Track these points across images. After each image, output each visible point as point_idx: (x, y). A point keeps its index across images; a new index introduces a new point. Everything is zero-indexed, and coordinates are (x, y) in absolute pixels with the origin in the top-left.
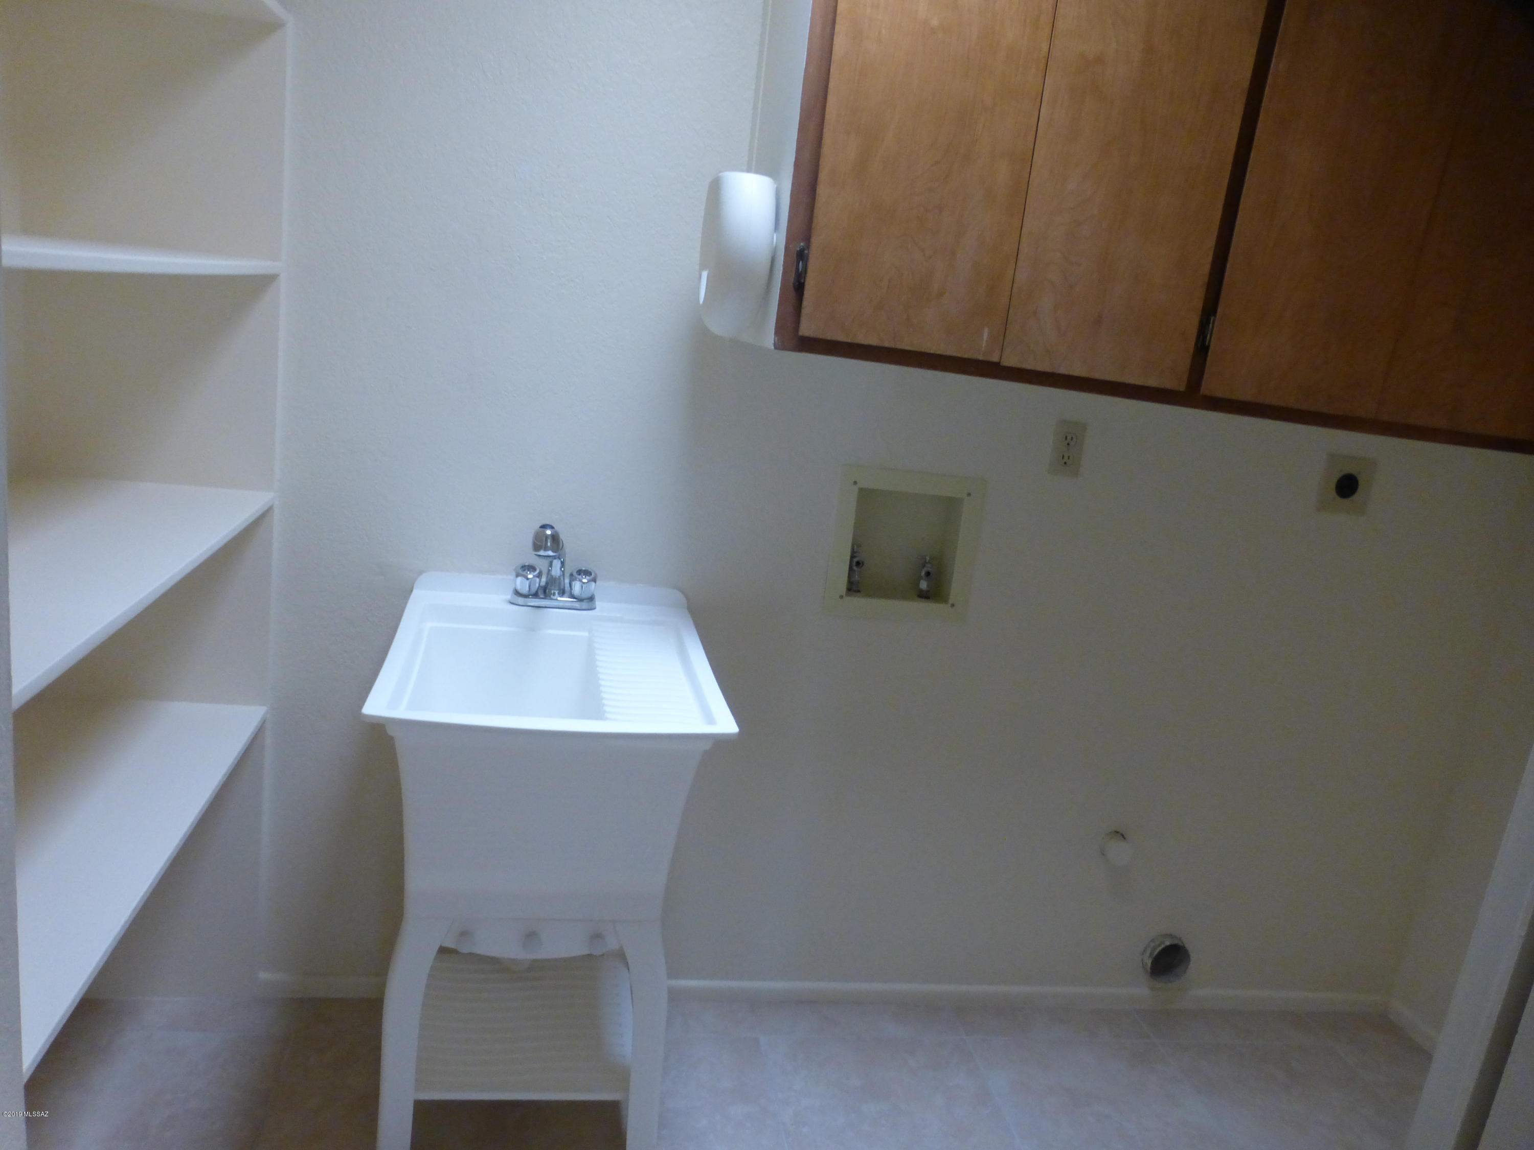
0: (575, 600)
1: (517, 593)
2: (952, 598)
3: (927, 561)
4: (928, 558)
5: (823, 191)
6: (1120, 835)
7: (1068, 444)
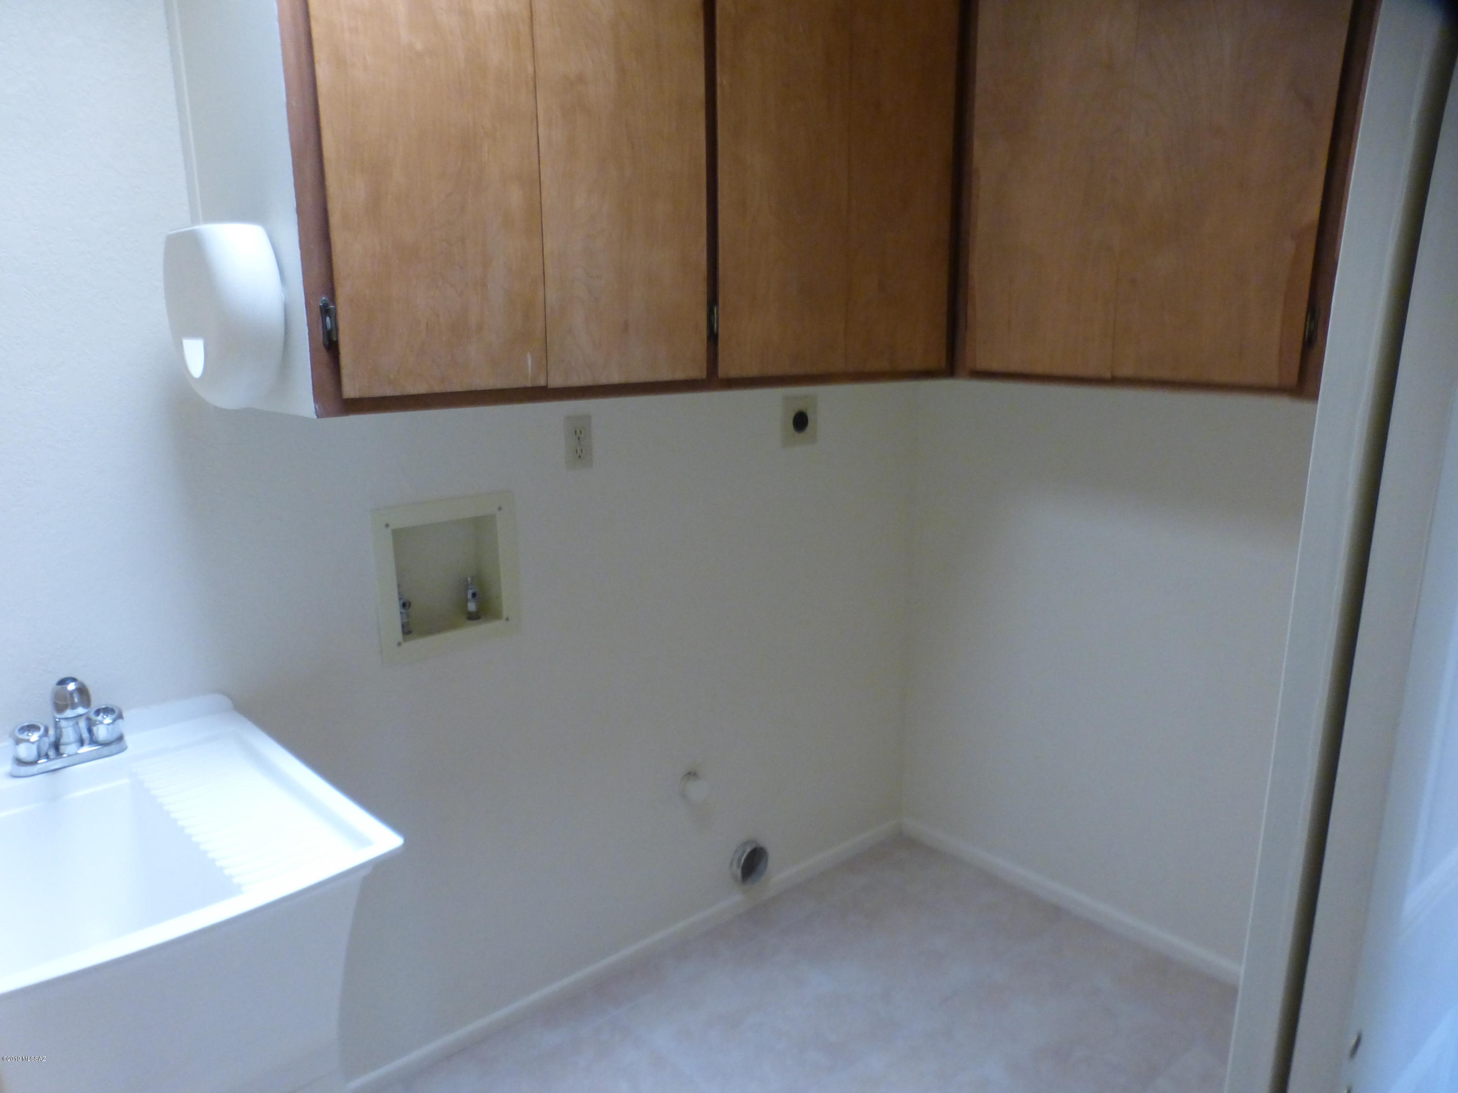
0: (100, 747)
1: (20, 762)
2: (505, 614)
3: (469, 583)
4: (469, 579)
5: (338, 237)
6: (692, 774)
7: (579, 438)
